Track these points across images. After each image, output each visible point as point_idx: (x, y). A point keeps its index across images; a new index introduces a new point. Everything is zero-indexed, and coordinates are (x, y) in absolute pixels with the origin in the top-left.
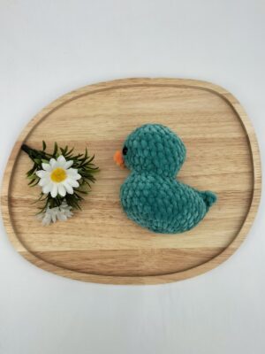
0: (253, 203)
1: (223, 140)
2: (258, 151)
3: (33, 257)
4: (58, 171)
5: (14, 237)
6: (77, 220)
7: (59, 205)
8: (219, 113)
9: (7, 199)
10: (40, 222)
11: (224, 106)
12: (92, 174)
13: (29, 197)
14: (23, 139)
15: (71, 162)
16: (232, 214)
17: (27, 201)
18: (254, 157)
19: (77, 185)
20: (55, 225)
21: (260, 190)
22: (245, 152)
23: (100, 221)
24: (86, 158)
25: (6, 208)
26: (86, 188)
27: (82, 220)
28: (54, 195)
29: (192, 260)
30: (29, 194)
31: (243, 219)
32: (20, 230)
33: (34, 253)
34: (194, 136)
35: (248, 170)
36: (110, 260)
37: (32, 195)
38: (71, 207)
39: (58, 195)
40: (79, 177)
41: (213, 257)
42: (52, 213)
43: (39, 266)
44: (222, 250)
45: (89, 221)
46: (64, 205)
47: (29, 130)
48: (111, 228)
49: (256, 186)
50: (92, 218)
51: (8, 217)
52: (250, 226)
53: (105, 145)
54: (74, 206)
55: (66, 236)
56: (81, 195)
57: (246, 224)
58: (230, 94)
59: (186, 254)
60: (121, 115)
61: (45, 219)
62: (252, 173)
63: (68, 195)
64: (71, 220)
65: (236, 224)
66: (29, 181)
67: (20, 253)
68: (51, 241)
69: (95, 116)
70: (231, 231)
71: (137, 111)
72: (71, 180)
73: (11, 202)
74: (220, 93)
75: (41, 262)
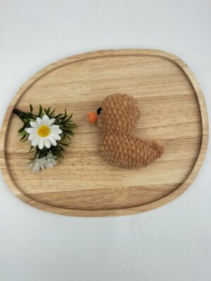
0: (202, 147)
1: (176, 97)
2: (205, 104)
3: (27, 199)
4: (44, 128)
5: (10, 183)
6: (61, 167)
7: (46, 155)
8: (172, 75)
9: (3, 153)
10: (32, 170)
11: (175, 70)
12: (71, 129)
13: (22, 150)
14: (14, 104)
15: (53, 120)
16: (186, 156)
17: (20, 154)
18: (202, 109)
19: (59, 138)
20: (44, 172)
21: (207, 135)
22: (194, 106)
23: (80, 167)
24: (66, 116)
25: (3, 160)
26: (67, 141)
27: (65, 167)
28: (41, 147)
29: (155, 194)
30: (21, 148)
31: (195, 160)
32: (15, 177)
33: (28, 196)
34: (152, 95)
35: (197, 120)
36: (89, 198)
37: (24, 148)
38: (55, 157)
39: (45, 147)
40: (61, 132)
41: (172, 191)
42: (40, 162)
43: (32, 205)
44: (179, 185)
45: (71, 167)
46: (50, 155)
47: (18, 96)
48: (88, 173)
49: (204, 133)
50: (73, 165)
51: (5, 167)
52: (201, 165)
53: (81, 106)
54: (58, 156)
55: (53, 181)
56: (63, 147)
57: (197, 163)
58: (180, 59)
59: (150, 190)
60: (92, 81)
61: (35, 167)
62: (200, 122)
63: (52, 147)
64: (57, 168)
65: (190, 164)
66: (21, 137)
67: (16, 195)
68: (41, 185)
69: (71, 83)
70: (186, 170)
71: (105, 77)
72: (55, 135)
73: (7, 155)
74: (172, 59)
75: (34, 202)
